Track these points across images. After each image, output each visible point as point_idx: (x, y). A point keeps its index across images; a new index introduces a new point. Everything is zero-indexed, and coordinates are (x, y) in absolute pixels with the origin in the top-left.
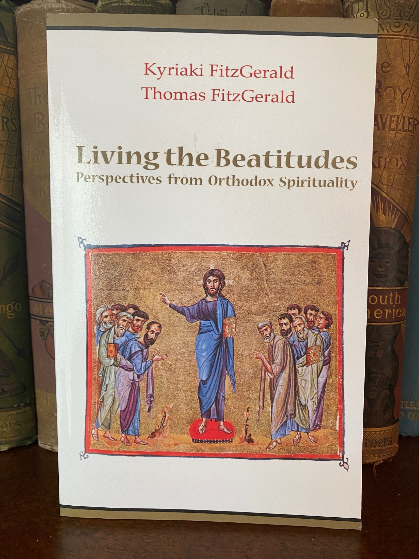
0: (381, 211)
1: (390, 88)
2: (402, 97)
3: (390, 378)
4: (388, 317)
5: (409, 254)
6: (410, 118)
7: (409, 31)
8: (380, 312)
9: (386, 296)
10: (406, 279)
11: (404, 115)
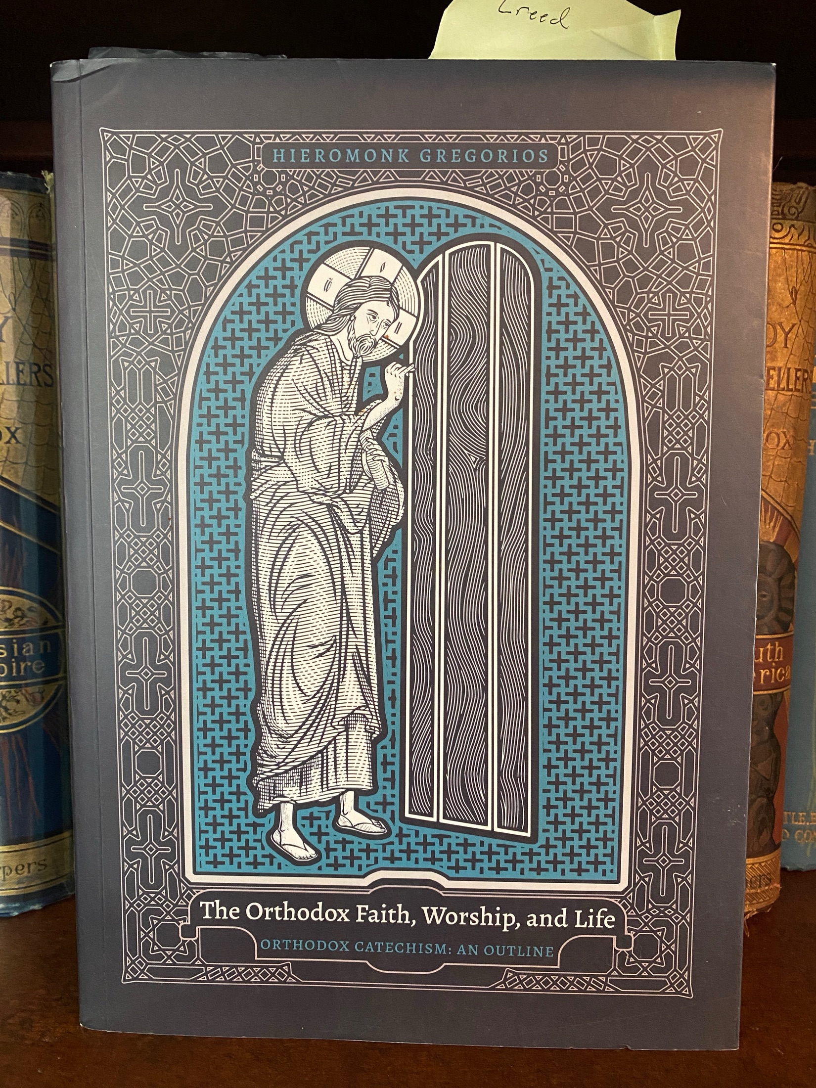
2: (786, 339)
3: (767, 777)
4: (764, 681)
5: (796, 581)
6: (797, 370)
7: (796, 237)
9: (762, 650)
10: (791, 621)
11: (789, 366)
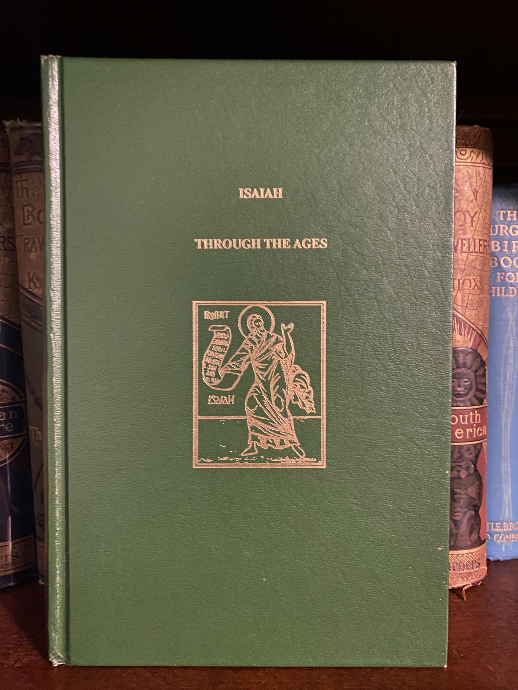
0: (457, 331)
1: (460, 213)
2: (472, 221)
3: (474, 497)
4: (469, 436)
6: (480, 240)
7: (475, 158)
8: (461, 432)
9: (466, 416)
10: (485, 397)
11: (474, 237)
